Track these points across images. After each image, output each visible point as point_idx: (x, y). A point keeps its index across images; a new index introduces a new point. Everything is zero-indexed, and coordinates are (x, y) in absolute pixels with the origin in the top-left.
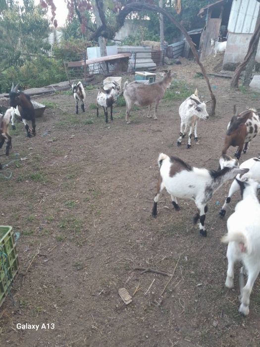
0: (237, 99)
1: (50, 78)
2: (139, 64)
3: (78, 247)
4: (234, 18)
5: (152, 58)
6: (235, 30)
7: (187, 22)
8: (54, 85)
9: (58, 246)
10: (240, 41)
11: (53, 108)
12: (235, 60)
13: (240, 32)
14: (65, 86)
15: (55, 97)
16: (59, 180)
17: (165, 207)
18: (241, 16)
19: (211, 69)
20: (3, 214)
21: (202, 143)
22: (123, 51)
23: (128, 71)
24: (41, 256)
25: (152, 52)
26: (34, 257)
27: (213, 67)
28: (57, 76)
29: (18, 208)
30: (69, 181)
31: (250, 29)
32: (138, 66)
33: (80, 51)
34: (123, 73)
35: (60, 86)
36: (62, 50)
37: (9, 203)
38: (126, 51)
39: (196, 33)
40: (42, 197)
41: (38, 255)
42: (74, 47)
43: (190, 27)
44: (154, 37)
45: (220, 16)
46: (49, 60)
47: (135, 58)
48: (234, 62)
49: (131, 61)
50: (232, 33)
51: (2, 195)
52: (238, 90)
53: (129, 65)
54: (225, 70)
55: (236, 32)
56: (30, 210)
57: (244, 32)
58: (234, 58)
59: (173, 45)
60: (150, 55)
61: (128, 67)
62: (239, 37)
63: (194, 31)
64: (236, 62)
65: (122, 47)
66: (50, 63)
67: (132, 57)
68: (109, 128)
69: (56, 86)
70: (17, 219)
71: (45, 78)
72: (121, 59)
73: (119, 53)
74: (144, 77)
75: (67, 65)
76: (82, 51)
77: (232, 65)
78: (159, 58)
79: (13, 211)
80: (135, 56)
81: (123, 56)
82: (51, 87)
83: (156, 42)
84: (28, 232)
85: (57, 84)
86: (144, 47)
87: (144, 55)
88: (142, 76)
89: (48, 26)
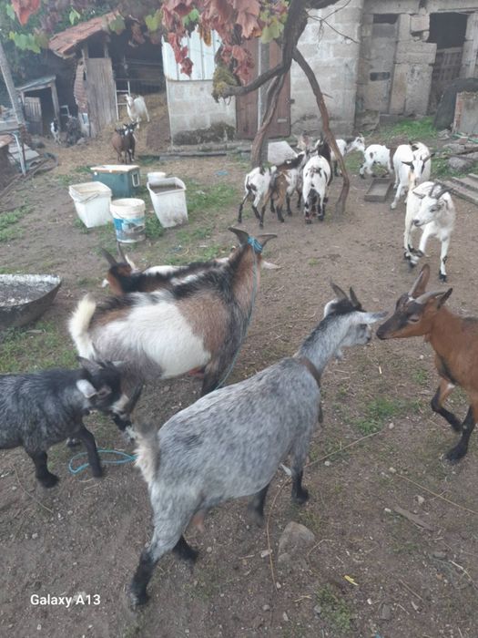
4: (170, 56)
6: (178, 77)
10: (191, 93)
12: (192, 126)
13: (189, 79)
31: (203, 72)
43: (24, 76)
45: (106, 54)
48: (189, 129)
54: (179, 145)
57: (194, 78)
58: (188, 123)
62: (188, 88)
63: (35, 83)
64: (194, 129)
77: (188, 134)
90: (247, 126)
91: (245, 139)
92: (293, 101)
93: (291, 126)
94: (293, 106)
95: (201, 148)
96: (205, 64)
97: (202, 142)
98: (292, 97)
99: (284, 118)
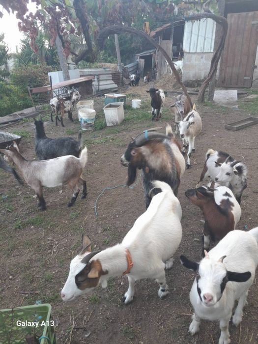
0: (210, 114)
1: (11, 106)
2: (102, 86)
3: (119, 308)
4: (187, 40)
5: (112, 80)
6: (189, 51)
7: (139, 44)
8: (19, 112)
9: (94, 311)
10: (196, 60)
11: (27, 137)
12: (193, 77)
13: (195, 52)
14: (31, 113)
15: (25, 125)
16: (64, 221)
17: (195, 239)
18: (194, 37)
19: (171, 87)
20: (11, 277)
21: (199, 162)
22: (85, 74)
23: (93, 94)
24: (78, 329)
25: (112, 74)
26: (71, 332)
27: (172, 85)
28: (19, 102)
29: (27, 265)
30: (77, 222)
31: (204, 48)
32: (102, 88)
33: (40, 76)
34: (89, 96)
35: (25, 112)
36: (22, 77)
37: (14, 260)
38: (88, 74)
39: (148, 54)
40: (52, 246)
41: (74, 328)
42: (34, 72)
43: (141, 49)
44: (109, 59)
45: (172, 38)
46: (8, 86)
47: (99, 81)
48: (192, 79)
49: (95, 83)
50: (188, 53)
51: (1, 250)
52: (206, 105)
53: (93, 88)
55: (191, 52)
56: (44, 266)
57: (198, 51)
58: (191, 76)
59: (128, 66)
60: (110, 77)
61: (92, 90)
62: (194, 57)
63: (145, 52)
64: (194, 79)
65: (83, 70)
66: (10, 90)
67: (96, 79)
68: (96, 154)
69: (21, 114)
70: (32, 282)
71: (6, 106)
72: (86, 82)
73: (81, 76)
74: (115, 99)
75: (31, 91)
76: (43, 76)
77: (191, 82)
78: (119, 79)
79: (22, 271)
80: (98, 78)
81: (87, 79)
82: (16, 115)
83: (112, 64)
84: (51, 297)
85: (22, 112)
86: (104, 69)
87: (105, 77)
88: (112, 98)
89: (6, 52)
90: (224, 80)
91: (222, 87)
92: (256, 67)
93: (252, 82)
94: (256, 70)
95: (195, 90)
96: (205, 44)
97: (197, 87)
98: (256, 64)
99: (248, 76)
